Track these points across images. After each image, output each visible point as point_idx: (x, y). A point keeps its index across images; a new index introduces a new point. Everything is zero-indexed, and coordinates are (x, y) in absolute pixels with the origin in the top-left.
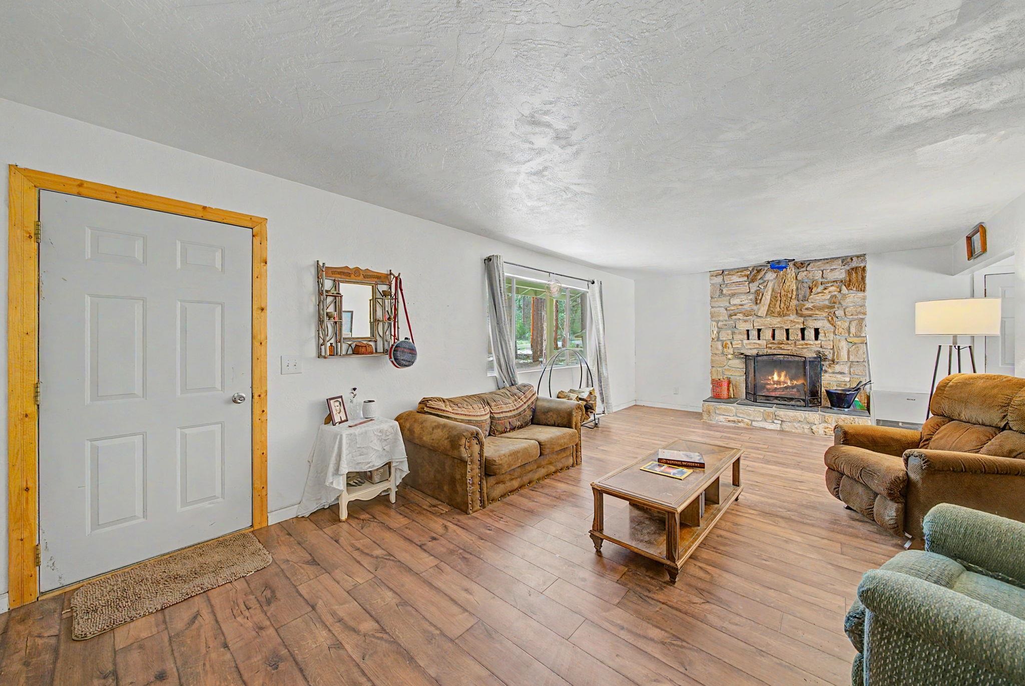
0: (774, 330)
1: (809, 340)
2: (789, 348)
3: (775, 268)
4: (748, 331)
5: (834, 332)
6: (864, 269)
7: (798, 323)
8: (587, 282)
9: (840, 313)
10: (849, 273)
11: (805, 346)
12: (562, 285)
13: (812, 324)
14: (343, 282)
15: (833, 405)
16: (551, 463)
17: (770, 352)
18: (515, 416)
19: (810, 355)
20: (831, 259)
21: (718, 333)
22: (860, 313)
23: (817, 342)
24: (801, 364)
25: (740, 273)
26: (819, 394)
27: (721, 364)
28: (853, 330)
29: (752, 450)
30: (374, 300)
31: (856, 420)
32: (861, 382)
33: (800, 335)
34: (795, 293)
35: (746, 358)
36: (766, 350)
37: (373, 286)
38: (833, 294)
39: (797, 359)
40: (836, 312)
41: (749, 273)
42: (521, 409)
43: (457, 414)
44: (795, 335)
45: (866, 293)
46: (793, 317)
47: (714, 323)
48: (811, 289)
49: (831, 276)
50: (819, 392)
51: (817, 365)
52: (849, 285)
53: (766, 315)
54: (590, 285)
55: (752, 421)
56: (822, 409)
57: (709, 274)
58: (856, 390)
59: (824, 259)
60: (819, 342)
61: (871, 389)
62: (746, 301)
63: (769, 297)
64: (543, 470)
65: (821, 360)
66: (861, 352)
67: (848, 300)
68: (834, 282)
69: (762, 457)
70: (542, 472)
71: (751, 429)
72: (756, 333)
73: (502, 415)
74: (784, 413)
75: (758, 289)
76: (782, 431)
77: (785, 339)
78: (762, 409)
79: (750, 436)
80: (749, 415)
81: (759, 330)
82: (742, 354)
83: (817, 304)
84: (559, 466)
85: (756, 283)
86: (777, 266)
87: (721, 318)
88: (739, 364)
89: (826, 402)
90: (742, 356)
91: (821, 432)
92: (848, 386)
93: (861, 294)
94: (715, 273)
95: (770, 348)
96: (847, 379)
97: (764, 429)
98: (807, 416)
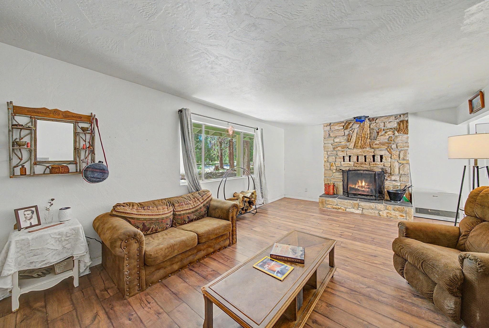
0: (358, 157)
1: (377, 162)
2: (366, 166)
3: (358, 121)
4: (344, 157)
5: (391, 157)
6: (407, 121)
7: (371, 152)
8: (254, 129)
9: (394, 146)
10: (399, 124)
11: (375, 165)
12: (235, 129)
13: (379, 153)
14: (40, 119)
15: (391, 199)
16: (210, 247)
17: (356, 168)
18: (193, 212)
19: (378, 170)
20: (389, 116)
21: (328, 158)
22: (405, 146)
23: (381, 163)
24: (373, 175)
25: (339, 125)
26: (383, 193)
27: (329, 175)
28: (401, 156)
29: (345, 229)
30: (76, 134)
31: (405, 208)
32: (406, 186)
33: (372, 159)
34: (369, 135)
35: (343, 172)
36: (353, 167)
37: (74, 124)
38: (390, 136)
39: (370, 172)
40: (392, 146)
41: (344, 124)
42: (198, 207)
43: (140, 215)
44: (370, 159)
45: (408, 135)
46: (368, 149)
47: (326, 152)
48: (378, 133)
49: (389, 126)
50: (383, 191)
51: (382, 176)
52: (399, 131)
53: (354, 148)
54: (256, 130)
55: (346, 208)
56: (385, 201)
57: (323, 125)
58: (404, 191)
59: (385, 116)
60: (383, 163)
61: (412, 190)
62: (342, 140)
63: (355, 138)
64: (203, 252)
65: (384, 173)
66: (406, 169)
67: (398, 139)
68: (391, 129)
69: (351, 234)
70: (203, 253)
71: (345, 213)
72: (348, 158)
73: (182, 212)
74: (363, 204)
75: (349, 133)
76: (362, 215)
77: (364, 161)
78: (351, 202)
79: (345, 218)
80: (344, 205)
81: (350, 156)
82: (341, 170)
83: (381, 141)
84: (218, 247)
85: (348, 130)
86: (359, 120)
87: (329, 150)
88: (339, 175)
89: (387, 197)
90: (341, 171)
91: (385, 215)
92: (399, 188)
93: (406, 136)
94: (325, 125)
95: (356, 166)
96: (399, 184)
97: (353, 213)
98: (377, 206)
